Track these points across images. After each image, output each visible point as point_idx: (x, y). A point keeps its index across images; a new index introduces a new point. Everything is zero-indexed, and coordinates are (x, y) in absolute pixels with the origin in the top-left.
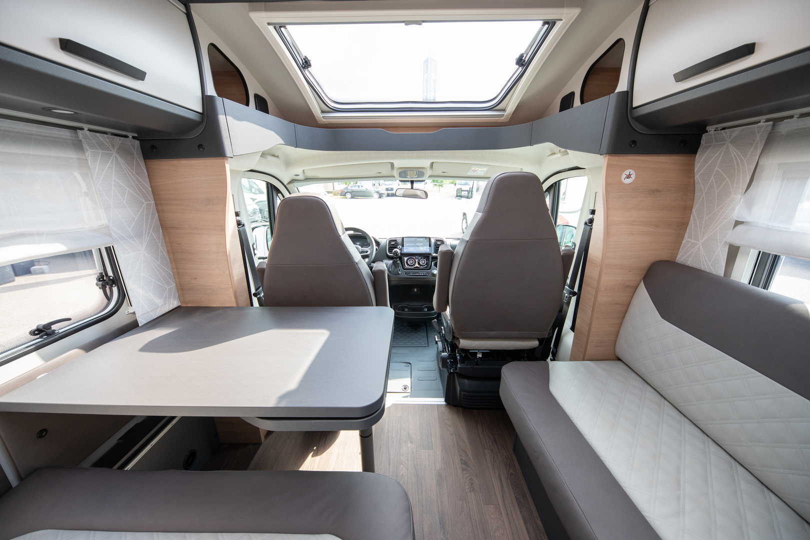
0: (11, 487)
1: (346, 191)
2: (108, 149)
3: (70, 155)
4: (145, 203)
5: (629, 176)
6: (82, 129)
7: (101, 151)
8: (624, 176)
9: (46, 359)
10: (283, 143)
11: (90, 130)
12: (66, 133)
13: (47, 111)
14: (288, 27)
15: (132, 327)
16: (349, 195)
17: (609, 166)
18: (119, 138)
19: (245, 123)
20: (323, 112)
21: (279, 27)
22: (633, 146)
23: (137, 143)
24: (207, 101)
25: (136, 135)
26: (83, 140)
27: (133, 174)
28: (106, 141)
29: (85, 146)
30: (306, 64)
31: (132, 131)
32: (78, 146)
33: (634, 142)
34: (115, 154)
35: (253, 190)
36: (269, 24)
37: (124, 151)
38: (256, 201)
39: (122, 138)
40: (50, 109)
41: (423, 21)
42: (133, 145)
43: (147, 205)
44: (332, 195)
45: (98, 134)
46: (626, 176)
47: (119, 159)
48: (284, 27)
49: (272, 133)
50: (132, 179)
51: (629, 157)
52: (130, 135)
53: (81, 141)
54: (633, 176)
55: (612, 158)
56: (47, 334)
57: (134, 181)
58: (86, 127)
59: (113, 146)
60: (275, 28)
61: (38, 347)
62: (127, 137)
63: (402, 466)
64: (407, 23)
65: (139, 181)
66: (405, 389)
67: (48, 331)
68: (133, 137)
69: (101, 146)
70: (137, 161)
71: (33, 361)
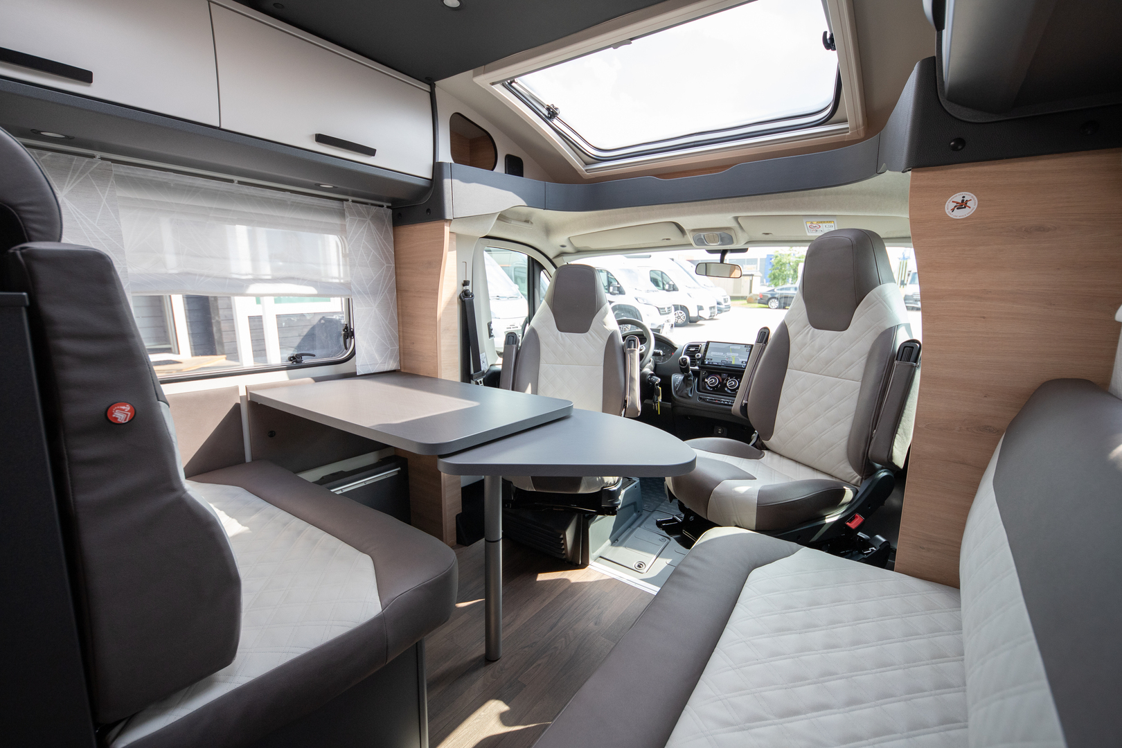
0: (245, 462)
1: (770, 296)
2: (364, 217)
3: (336, 221)
4: (386, 265)
5: (962, 205)
6: (347, 200)
7: (358, 218)
8: (950, 205)
9: (291, 378)
10: (524, 204)
11: (353, 201)
12: (335, 204)
13: (317, 187)
14: (516, 80)
15: (352, 375)
16: (774, 303)
17: (915, 189)
18: (375, 207)
19: (474, 185)
20: (587, 164)
21: (509, 85)
22: (960, 147)
23: (390, 211)
24: (437, 168)
25: (390, 205)
26: (346, 209)
27: (380, 239)
28: (364, 210)
29: (347, 214)
30: (552, 113)
31: (387, 202)
32: (342, 214)
33: (961, 141)
34: (369, 221)
35: (611, 288)
36: (493, 84)
37: (377, 219)
38: (613, 305)
39: (378, 208)
40: (319, 184)
41: (632, 39)
42: (385, 214)
43: (387, 267)
44: (745, 302)
45: (358, 205)
46: (955, 204)
47: (372, 225)
48: (514, 81)
49: (511, 194)
50: (379, 243)
51: (958, 170)
52: (385, 205)
53: (344, 210)
54: (973, 204)
55: (919, 174)
56: (297, 362)
57: (380, 245)
58: (350, 198)
59: (368, 214)
60: (503, 85)
61: (288, 368)
62: (382, 206)
63: (563, 639)
64: (616, 46)
65: (385, 245)
66: (639, 566)
67: (298, 360)
68: (388, 207)
69: (359, 214)
70: (386, 227)
71: (283, 376)
